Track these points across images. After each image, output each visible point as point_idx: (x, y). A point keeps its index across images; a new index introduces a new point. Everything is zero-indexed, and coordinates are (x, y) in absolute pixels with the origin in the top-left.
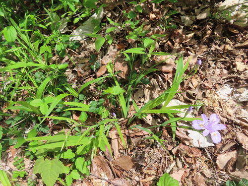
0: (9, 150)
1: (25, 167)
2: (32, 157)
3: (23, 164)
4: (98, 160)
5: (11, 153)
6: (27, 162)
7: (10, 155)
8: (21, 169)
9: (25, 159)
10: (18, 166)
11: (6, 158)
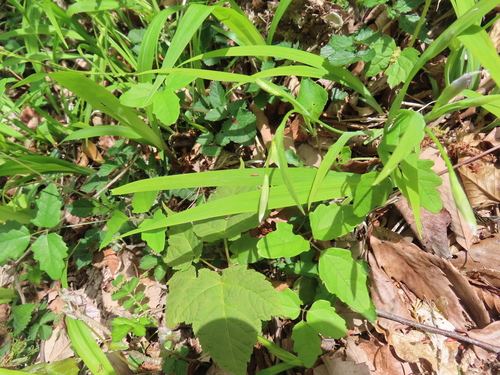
0: (103, 263)
1: (149, 304)
2: (160, 273)
3: (140, 296)
4: (391, 257)
5: (108, 270)
6: (153, 290)
7: (107, 276)
8: (136, 310)
9: (146, 282)
10: (128, 304)
11: (97, 282)
